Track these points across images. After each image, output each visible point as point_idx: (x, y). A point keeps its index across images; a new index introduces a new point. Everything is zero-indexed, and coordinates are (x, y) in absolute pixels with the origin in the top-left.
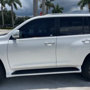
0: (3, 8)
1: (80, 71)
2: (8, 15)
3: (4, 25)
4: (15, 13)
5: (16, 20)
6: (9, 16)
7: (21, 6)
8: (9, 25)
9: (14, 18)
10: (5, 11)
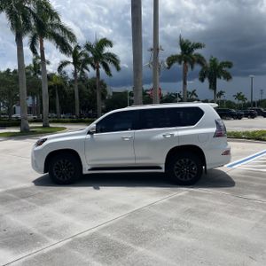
0: (79, 74)
1: (163, 170)
2: (89, 90)
3: (78, 114)
4: (104, 82)
5: (109, 100)
6: (92, 90)
7: (118, 69)
8: (91, 112)
9: (103, 96)
10: (83, 80)
